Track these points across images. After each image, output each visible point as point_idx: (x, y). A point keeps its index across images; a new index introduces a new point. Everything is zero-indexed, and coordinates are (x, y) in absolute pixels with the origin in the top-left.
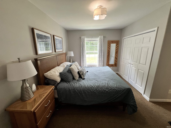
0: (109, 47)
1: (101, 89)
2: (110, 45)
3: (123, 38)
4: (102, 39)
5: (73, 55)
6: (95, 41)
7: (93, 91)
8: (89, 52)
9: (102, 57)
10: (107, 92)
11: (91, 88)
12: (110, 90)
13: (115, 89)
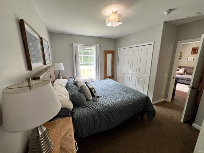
0: (106, 58)
1: (125, 104)
2: (106, 55)
3: (119, 49)
4: (99, 49)
5: (63, 69)
6: (90, 50)
7: (119, 109)
8: (83, 63)
9: (99, 69)
10: (131, 105)
11: (116, 105)
12: (133, 103)
13: (137, 101)
